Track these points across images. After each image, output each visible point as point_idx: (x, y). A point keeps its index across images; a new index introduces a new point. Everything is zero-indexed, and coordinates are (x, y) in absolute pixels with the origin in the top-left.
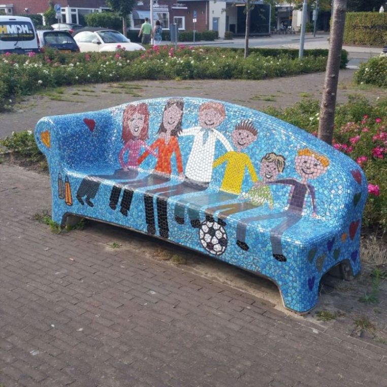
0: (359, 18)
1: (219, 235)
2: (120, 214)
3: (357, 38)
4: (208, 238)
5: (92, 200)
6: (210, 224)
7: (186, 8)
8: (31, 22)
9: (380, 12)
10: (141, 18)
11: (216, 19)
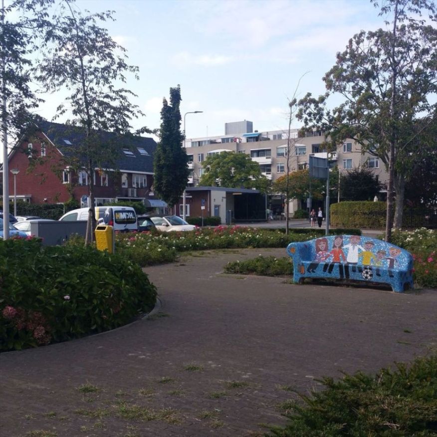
0: (357, 206)
1: (369, 273)
2: (328, 273)
3: (357, 222)
4: (365, 275)
5: (315, 271)
6: (366, 270)
7: (191, 197)
8: (134, 210)
9: (375, 201)
10: (152, 206)
11: (217, 206)
